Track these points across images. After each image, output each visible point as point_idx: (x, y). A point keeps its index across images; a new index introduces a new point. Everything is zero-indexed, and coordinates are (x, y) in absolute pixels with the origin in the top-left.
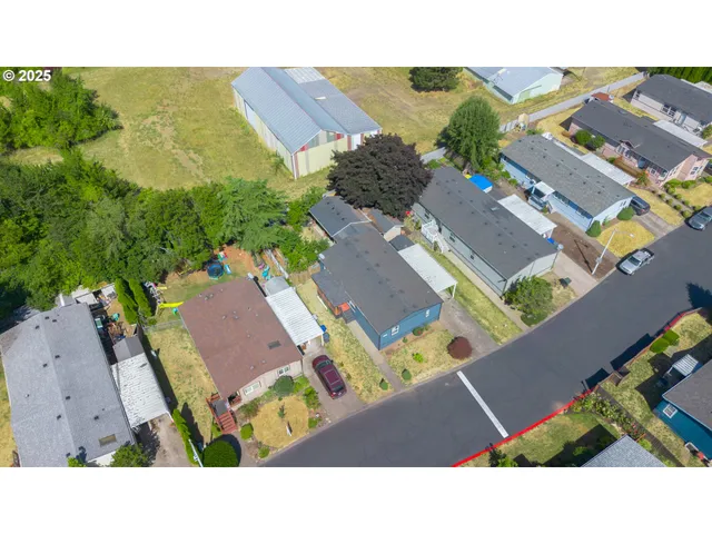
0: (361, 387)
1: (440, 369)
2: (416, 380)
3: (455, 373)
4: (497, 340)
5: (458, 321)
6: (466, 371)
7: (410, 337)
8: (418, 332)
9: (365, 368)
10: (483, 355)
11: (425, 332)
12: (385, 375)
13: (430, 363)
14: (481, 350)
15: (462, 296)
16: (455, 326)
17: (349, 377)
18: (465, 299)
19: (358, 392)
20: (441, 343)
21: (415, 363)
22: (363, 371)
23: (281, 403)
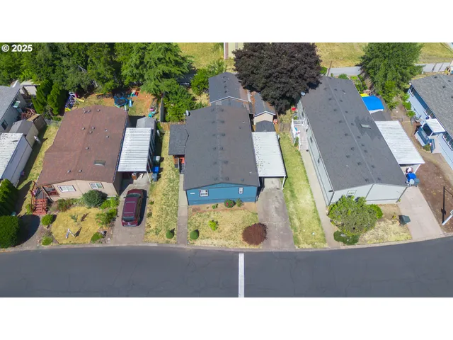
0: (153, 227)
1: (226, 243)
2: (199, 243)
3: (238, 253)
4: (297, 242)
5: (273, 210)
6: (248, 256)
7: (222, 205)
8: (231, 204)
9: (167, 214)
10: (273, 250)
11: (236, 207)
12: (179, 227)
13: (222, 234)
14: (274, 244)
15: (292, 191)
16: (266, 213)
17: (150, 215)
18: (293, 196)
19: (148, 230)
20: (244, 222)
21: (209, 229)
22: (164, 216)
23: (88, 211)
